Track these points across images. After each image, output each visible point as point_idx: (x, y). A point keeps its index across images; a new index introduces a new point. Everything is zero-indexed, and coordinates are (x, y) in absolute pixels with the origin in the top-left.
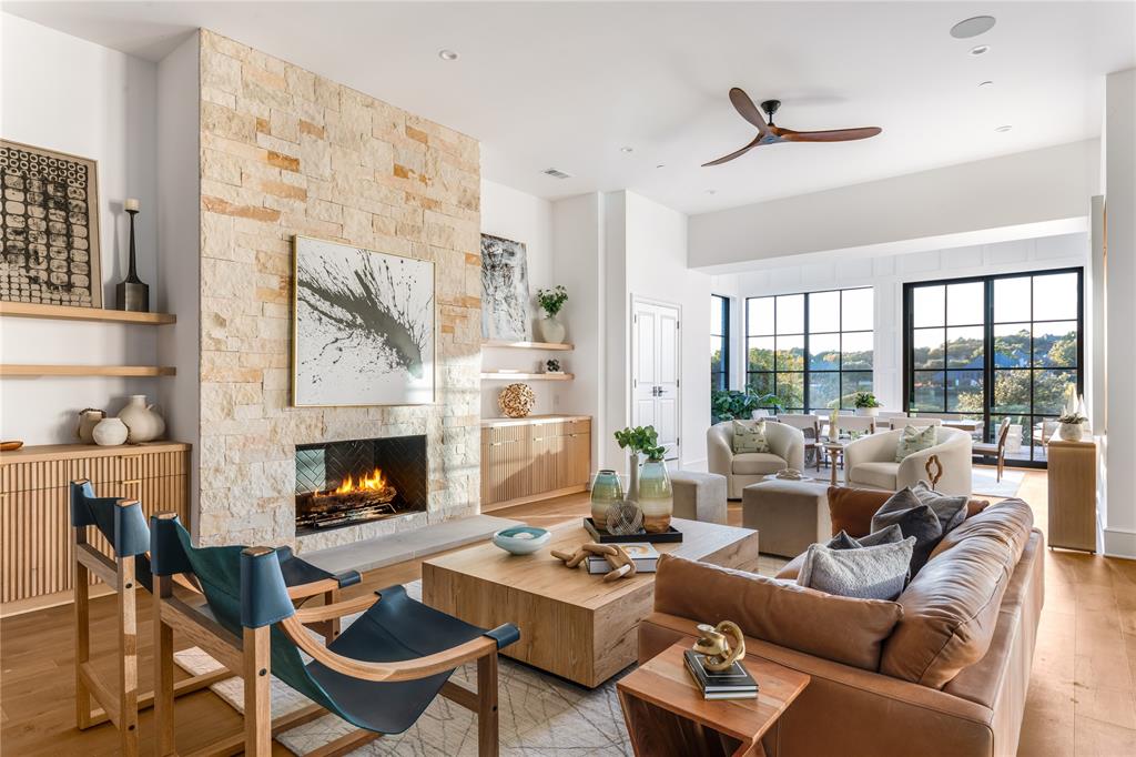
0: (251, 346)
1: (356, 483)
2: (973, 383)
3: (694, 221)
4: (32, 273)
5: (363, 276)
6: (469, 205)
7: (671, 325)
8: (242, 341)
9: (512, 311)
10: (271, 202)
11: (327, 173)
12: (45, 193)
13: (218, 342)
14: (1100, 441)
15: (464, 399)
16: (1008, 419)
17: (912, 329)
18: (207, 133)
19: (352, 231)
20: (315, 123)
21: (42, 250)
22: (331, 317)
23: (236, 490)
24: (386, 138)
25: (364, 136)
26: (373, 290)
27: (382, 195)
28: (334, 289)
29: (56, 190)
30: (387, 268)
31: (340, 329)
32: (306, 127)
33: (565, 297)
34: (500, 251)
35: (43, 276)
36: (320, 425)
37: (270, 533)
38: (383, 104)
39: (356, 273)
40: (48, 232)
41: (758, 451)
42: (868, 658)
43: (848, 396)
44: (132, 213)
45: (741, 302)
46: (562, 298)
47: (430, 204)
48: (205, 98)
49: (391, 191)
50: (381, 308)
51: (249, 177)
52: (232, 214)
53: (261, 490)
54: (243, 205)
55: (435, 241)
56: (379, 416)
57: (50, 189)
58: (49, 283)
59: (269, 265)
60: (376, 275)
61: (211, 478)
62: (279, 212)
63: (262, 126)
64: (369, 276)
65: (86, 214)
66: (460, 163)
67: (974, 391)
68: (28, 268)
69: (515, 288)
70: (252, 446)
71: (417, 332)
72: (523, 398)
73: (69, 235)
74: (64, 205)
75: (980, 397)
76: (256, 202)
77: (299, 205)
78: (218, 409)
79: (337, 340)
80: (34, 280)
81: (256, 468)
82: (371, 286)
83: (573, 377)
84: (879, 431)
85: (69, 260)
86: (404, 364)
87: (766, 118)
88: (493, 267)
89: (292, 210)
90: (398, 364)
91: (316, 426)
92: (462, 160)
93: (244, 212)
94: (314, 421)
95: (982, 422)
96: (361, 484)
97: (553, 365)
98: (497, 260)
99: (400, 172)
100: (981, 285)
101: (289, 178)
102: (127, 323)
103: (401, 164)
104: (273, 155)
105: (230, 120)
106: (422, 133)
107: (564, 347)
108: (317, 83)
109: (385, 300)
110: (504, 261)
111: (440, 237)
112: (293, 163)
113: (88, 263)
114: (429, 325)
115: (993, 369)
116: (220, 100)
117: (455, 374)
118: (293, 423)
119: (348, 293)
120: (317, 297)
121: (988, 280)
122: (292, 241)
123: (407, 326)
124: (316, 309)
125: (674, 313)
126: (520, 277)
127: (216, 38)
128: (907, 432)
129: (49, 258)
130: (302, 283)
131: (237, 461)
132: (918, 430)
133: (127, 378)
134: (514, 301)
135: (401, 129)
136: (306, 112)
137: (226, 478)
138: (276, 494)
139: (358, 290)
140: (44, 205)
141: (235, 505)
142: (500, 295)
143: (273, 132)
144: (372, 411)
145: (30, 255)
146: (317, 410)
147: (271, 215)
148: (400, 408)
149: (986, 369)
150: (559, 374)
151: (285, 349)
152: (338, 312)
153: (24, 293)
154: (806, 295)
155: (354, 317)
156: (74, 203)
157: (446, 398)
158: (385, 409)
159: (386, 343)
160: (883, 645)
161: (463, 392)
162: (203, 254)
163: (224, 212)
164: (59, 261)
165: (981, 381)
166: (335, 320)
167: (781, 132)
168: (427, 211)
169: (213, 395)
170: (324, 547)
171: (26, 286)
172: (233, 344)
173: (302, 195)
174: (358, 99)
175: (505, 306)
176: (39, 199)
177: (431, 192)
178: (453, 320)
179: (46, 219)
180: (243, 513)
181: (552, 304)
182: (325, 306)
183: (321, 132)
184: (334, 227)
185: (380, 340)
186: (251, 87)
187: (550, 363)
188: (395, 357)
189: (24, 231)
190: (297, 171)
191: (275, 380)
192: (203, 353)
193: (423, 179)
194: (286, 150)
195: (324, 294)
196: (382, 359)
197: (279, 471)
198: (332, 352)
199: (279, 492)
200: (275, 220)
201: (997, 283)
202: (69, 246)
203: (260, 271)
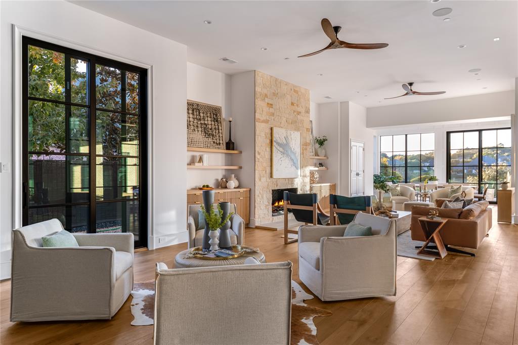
0: (264, 160)
1: (278, 203)
2: (474, 171)
3: (369, 110)
5: (286, 138)
6: (307, 112)
7: (362, 149)
10: (268, 118)
11: (278, 107)
13: (258, 159)
14: (513, 189)
16: (487, 185)
17: (450, 150)
18: (257, 100)
19: (283, 124)
20: (276, 93)
21: (215, 134)
23: (261, 202)
24: (290, 94)
25: (285, 94)
26: (288, 142)
27: (289, 112)
28: (280, 142)
30: (291, 135)
31: (281, 154)
32: (274, 94)
33: (327, 140)
35: (215, 141)
37: (267, 215)
38: (289, 84)
40: (215, 129)
41: (398, 195)
42: (457, 217)
43: (424, 176)
44: (230, 121)
45: (378, 138)
46: (325, 140)
47: (299, 113)
48: (256, 90)
49: (291, 110)
50: (290, 147)
51: (264, 111)
52: (261, 122)
53: (266, 202)
54: (263, 119)
55: (300, 125)
57: (215, 116)
59: (268, 136)
60: (288, 137)
61: (257, 198)
62: (268, 120)
63: (266, 96)
65: (221, 123)
67: (473, 175)
68: (213, 139)
70: (264, 189)
71: (297, 155)
72: (315, 177)
73: (219, 129)
74: (217, 121)
75: (477, 178)
76: (265, 118)
77: (273, 118)
78: (258, 179)
79: (281, 158)
81: (265, 195)
83: (328, 169)
84: (438, 189)
85: (219, 136)
87: (410, 87)
89: (271, 119)
90: (293, 165)
92: (306, 98)
93: (263, 121)
94: (276, 183)
95: (478, 186)
97: (321, 165)
99: (292, 104)
100: (478, 133)
101: (271, 110)
102: (226, 153)
103: (293, 101)
104: (268, 104)
105: (261, 95)
106: (297, 90)
107: (325, 158)
108: (276, 80)
109: (290, 145)
111: (301, 123)
112: (272, 106)
113: (222, 137)
114: (299, 152)
115: (482, 166)
116: (259, 90)
117: (304, 168)
118: (272, 183)
119: (283, 143)
121: (480, 131)
122: (271, 129)
123: (295, 153)
124: (277, 149)
125: (362, 145)
127: (258, 73)
128: (452, 188)
129: (216, 136)
130: (275, 142)
131: (262, 193)
132: (455, 187)
133: (226, 169)
135: (293, 90)
136: (274, 90)
137: (260, 198)
139: (285, 142)
140: (214, 121)
141: (261, 206)
143: (268, 97)
145: (213, 135)
146: (276, 179)
149: (479, 166)
150: (324, 168)
151: (270, 161)
152: (281, 149)
153: (213, 146)
154: (406, 135)
155: (284, 151)
156: (219, 119)
159: (291, 159)
160: (459, 215)
162: (256, 134)
163: (259, 122)
165: (477, 171)
166: (281, 152)
167: (414, 93)
168: (298, 115)
169: (257, 174)
171: (213, 144)
172: (261, 159)
173: (273, 115)
174: (284, 83)
176: (213, 119)
177: (299, 109)
179: (215, 125)
181: (321, 143)
182: (279, 148)
183: (277, 95)
184: (279, 123)
185: (289, 158)
186: (264, 85)
187: (320, 164)
188: (292, 163)
189: (211, 129)
190: (272, 108)
191: (268, 170)
193: (297, 105)
194: (270, 102)
195: (278, 144)
196: (290, 164)
198: (280, 161)
199: (269, 203)
200: (268, 123)
201: (483, 132)
202: (219, 132)
203: (266, 138)
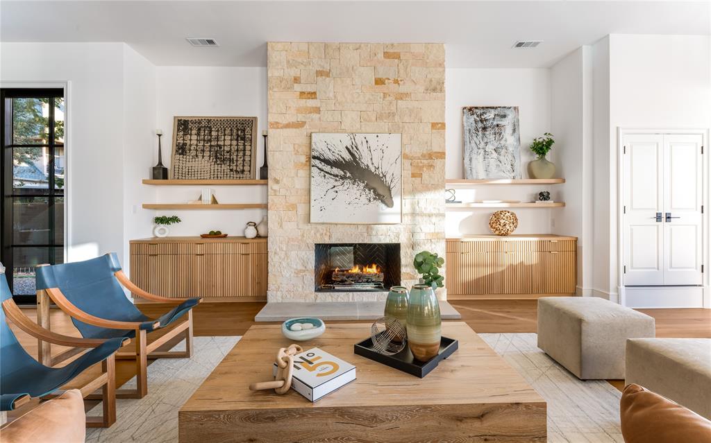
0: (291, 192)
1: (361, 269)
4: (231, 168)
5: (351, 149)
6: (434, 90)
8: (287, 190)
9: (502, 158)
10: (301, 118)
11: (331, 95)
12: (238, 135)
13: (275, 191)
15: (430, 221)
18: (271, 91)
19: (347, 125)
20: (325, 70)
21: (235, 157)
22: (331, 174)
23: (284, 264)
24: (369, 64)
25: (355, 67)
26: (357, 156)
27: (366, 99)
28: (332, 158)
29: (241, 132)
30: (367, 142)
31: (336, 180)
32: (320, 73)
33: (553, 141)
34: (492, 116)
35: (235, 168)
36: (328, 234)
37: (301, 288)
38: (367, 44)
39: (347, 148)
40: (237, 150)
46: (550, 143)
47: (401, 96)
49: (373, 95)
50: (363, 166)
51: (290, 107)
52: (282, 128)
53: (296, 265)
54: (287, 122)
55: (406, 119)
56: (365, 230)
57: (239, 132)
58: (236, 171)
59: (300, 150)
60: (359, 147)
61: (273, 256)
62: (305, 122)
63: (297, 80)
64: (355, 148)
65: (251, 140)
66: (427, 63)
68: (230, 166)
69: (506, 141)
70: (292, 243)
71: (388, 179)
72: (502, 221)
73: (244, 150)
74: (243, 139)
76: (294, 120)
77: (315, 116)
78: (276, 224)
79: (334, 187)
80: (231, 170)
81: (293, 254)
82: (356, 154)
83: (564, 205)
85: (244, 160)
86: (379, 199)
88: (484, 129)
89: (312, 120)
90: (374, 199)
91: (326, 234)
92: (428, 61)
93: (288, 126)
94: (325, 231)
96: (364, 270)
97: (544, 196)
98: (488, 124)
99: (379, 82)
101: (311, 103)
103: (380, 77)
104: (302, 93)
105: (281, 82)
106: (395, 53)
107: (555, 181)
108: (326, 46)
109: (365, 161)
110: (495, 123)
111: (410, 116)
112: (313, 95)
113: (250, 161)
114: (397, 173)
116: (276, 74)
117: (422, 204)
118: (313, 232)
119: (341, 159)
120: (323, 163)
122: (310, 136)
123: (381, 175)
124: (323, 170)
125: (694, 139)
126: (511, 132)
127: (274, 44)
129: (237, 161)
130: (314, 157)
131: (285, 249)
134: (504, 150)
135: (380, 55)
136: (320, 65)
137: (280, 257)
138: (304, 269)
139: (348, 157)
140: (237, 140)
141: (284, 271)
142: (490, 148)
143: (302, 82)
144: (360, 227)
145: (231, 160)
146: (327, 226)
147: (300, 125)
148: (380, 226)
150: (550, 203)
152: (335, 171)
153: (228, 176)
155: (345, 173)
156: (247, 136)
157: (414, 220)
158: (368, 227)
159: (367, 186)
161: (430, 216)
162: (268, 150)
163: (278, 128)
164: (240, 161)
166: (334, 175)
168: (399, 101)
169: (274, 217)
170: (330, 301)
171: (228, 173)
172: (283, 192)
173: (317, 110)
174: (350, 48)
175: (495, 155)
176: (235, 137)
177: (403, 89)
178: (421, 168)
179: (237, 145)
180: (288, 275)
181: (541, 148)
182: (328, 168)
183: (328, 74)
184: (336, 124)
185: (362, 185)
186: (291, 62)
187: (541, 194)
188: (372, 194)
189: (229, 152)
190: (316, 98)
191: (301, 209)
192: (269, 197)
193: (396, 82)
194: (309, 89)
195: (327, 162)
196: (364, 196)
197: (306, 256)
198: (332, 194)
199: (306, 267)
200: (303, 126)
202: (244, 155)
203: (296, 154)
